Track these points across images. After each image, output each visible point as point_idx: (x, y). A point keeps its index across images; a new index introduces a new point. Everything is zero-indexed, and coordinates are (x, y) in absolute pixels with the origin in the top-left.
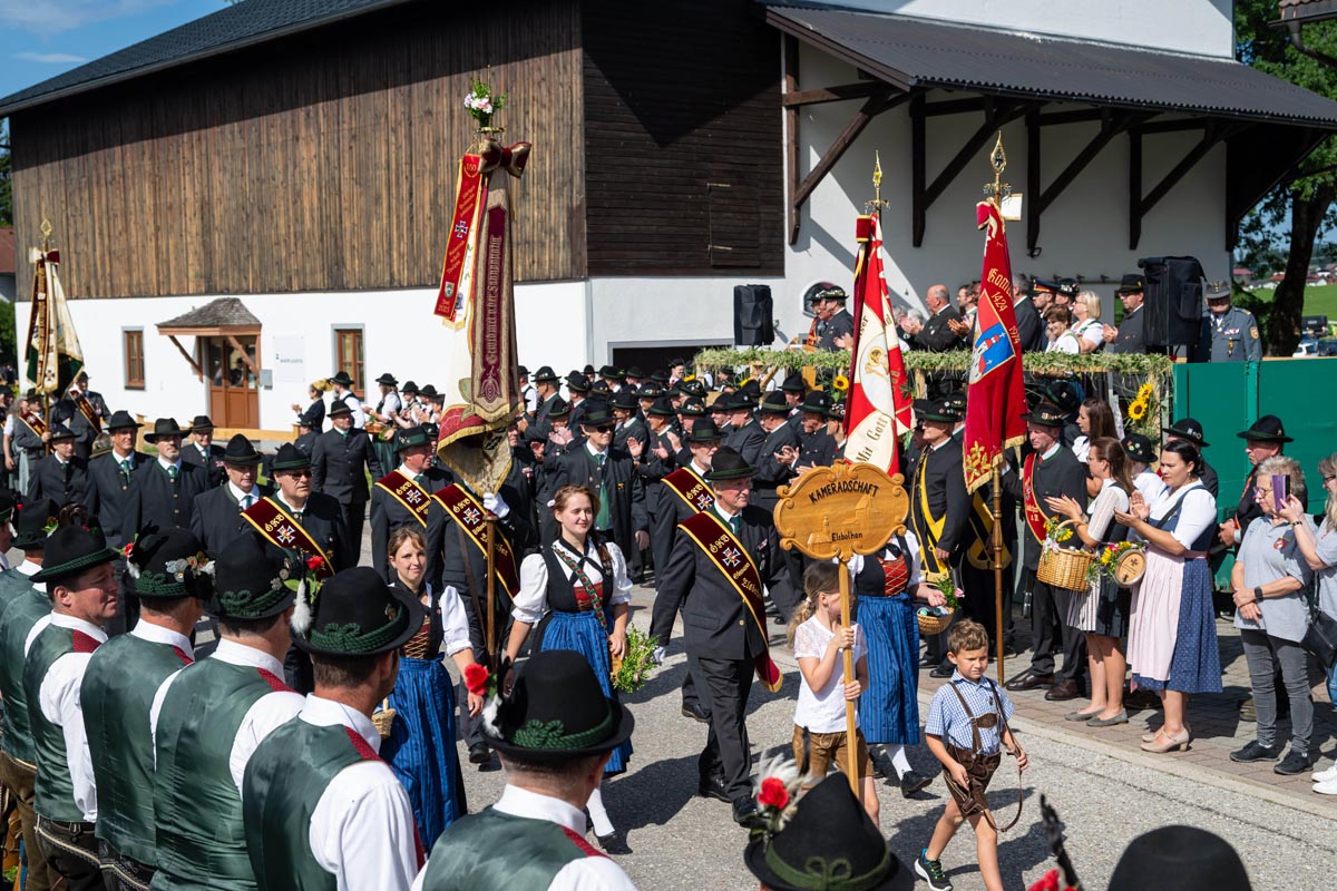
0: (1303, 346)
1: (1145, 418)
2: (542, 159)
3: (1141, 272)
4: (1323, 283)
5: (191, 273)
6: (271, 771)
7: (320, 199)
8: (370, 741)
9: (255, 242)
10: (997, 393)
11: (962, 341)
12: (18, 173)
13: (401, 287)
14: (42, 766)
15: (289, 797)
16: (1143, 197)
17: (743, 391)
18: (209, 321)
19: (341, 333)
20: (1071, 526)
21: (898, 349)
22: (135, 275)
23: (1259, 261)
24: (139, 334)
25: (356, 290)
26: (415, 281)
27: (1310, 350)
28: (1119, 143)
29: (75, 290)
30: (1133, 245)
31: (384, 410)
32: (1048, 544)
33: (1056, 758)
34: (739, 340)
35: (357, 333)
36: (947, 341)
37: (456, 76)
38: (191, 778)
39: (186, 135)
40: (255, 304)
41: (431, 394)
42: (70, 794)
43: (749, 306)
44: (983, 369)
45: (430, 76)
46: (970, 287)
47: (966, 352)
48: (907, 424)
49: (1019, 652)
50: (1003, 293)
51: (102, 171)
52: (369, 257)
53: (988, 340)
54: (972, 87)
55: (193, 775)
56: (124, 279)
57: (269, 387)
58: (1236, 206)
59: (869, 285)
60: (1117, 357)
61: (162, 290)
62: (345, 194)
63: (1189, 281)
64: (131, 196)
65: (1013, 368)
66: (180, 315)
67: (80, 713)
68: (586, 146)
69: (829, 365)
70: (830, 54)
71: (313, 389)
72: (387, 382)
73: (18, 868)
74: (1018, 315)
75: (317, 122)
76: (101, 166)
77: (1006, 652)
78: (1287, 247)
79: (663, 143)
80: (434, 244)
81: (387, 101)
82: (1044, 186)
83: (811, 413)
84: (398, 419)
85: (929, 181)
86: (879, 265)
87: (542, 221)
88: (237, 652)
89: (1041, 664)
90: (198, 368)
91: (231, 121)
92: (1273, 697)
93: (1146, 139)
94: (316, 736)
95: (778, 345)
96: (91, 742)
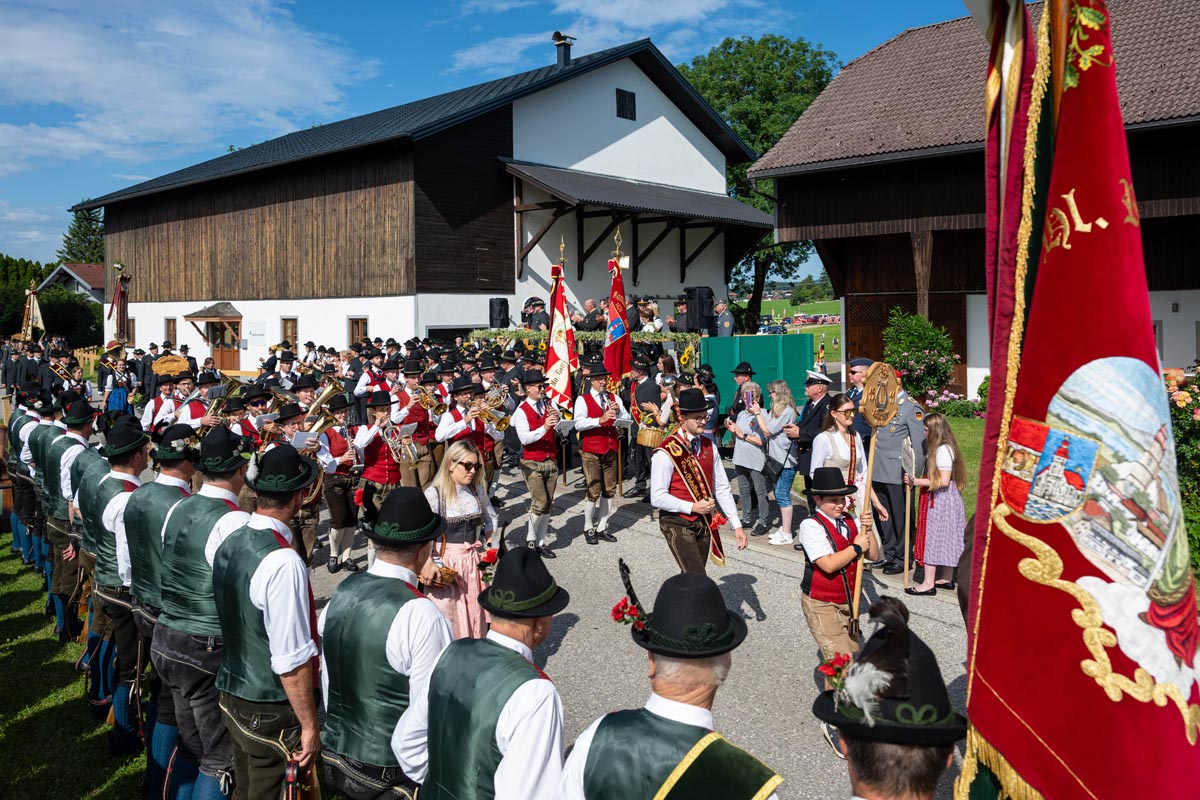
0: (761, 329)
1: (688, 363)
2: (393, 235)
3: (685, 293)
4: (770, 299)
5: (204, 290)
6: (229, 554)
7: (275, 253)
8: (286, 537)
9: (240, 273)
10: (618, 351)
11: (602, 326)
12: (108, 236)
13: (318, 298)
14: (100, 556)
15: (239, 568)
16: (687, 258)
17: (493, 351)
18: (214, 314)
19: (285, 321)
20: (653, 417)
21: (571, 330)
22: (173, 289)
23: (740, 289)
24: (174, 320)
25: (294, 299)
26: (325, 294)
27: (764, 331)
28: (675, 232)
29: (138, 299)
30: (682, 281)
31: (308, 361)
32: (641, 425)
33: (647, 531)
34: (492, 325)
35: (294, 321)
36: (594, 326)
37: (349, 193)
38: (182, 560)
39: (203, 218)
40: (238, 305)
41: (332, 351)
42: (117, 571)
43: (497, 308)
44: (611, 340)
45: (335, 192)
46: (606, 300)
47: (603, 332)
48: (575, 366)
49: (630, 478)
50: (621, 303)
51: (156, 236)
52: (301, 282)
53: (613, 326)
54: (605, 205)
55: (184, 559)
56: (166, 292)
57: (246, 349)
58: (730, 263)
59: (557, 299)
60: (674, 334)
61: (188, 298)
62: (290, 250)
63: (708, 297)
64: (172, 249)
65: (626, 338)
66: (197, 311)
67: (123, 526)
68: (416, 229)
69: (536, 337)
70: (537, 187)
71: (270, 349)
72: (310, 346)
73: (88, 613)
74: (628, 314)
75: (275, 214)
76: (156, 233)
77: (623, 479)
78: (753, 283)
79: (455, 227)
80: (336, 276)
81: (313, 204)
82: (640, 253)
83: (527, 361)
84: (315, 366)
85: (585, 249)
86: (562, 289)
87: (393, 265)
88: (212, 490)
89: (640, 485)
90: (206, 339)
91: (229, 212)
92: (750, 498)
93: (687, 230)
94: (256, 535)
95: (512, 328)
96: (129, 542)
